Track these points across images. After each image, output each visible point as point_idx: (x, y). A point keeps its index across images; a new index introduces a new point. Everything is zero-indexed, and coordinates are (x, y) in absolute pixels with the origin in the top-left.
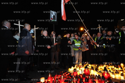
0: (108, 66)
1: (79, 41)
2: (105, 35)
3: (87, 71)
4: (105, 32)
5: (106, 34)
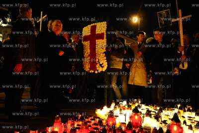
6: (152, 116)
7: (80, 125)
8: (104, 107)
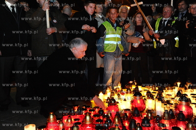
0: (183, 89)
1: (118, 28)
2: (182, 14)
3: (139, 102)
4: (183, 6)
5: (185, 12)
6: (155, 97)
7: (78, 119)
8: (99, 95)
